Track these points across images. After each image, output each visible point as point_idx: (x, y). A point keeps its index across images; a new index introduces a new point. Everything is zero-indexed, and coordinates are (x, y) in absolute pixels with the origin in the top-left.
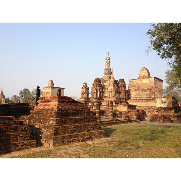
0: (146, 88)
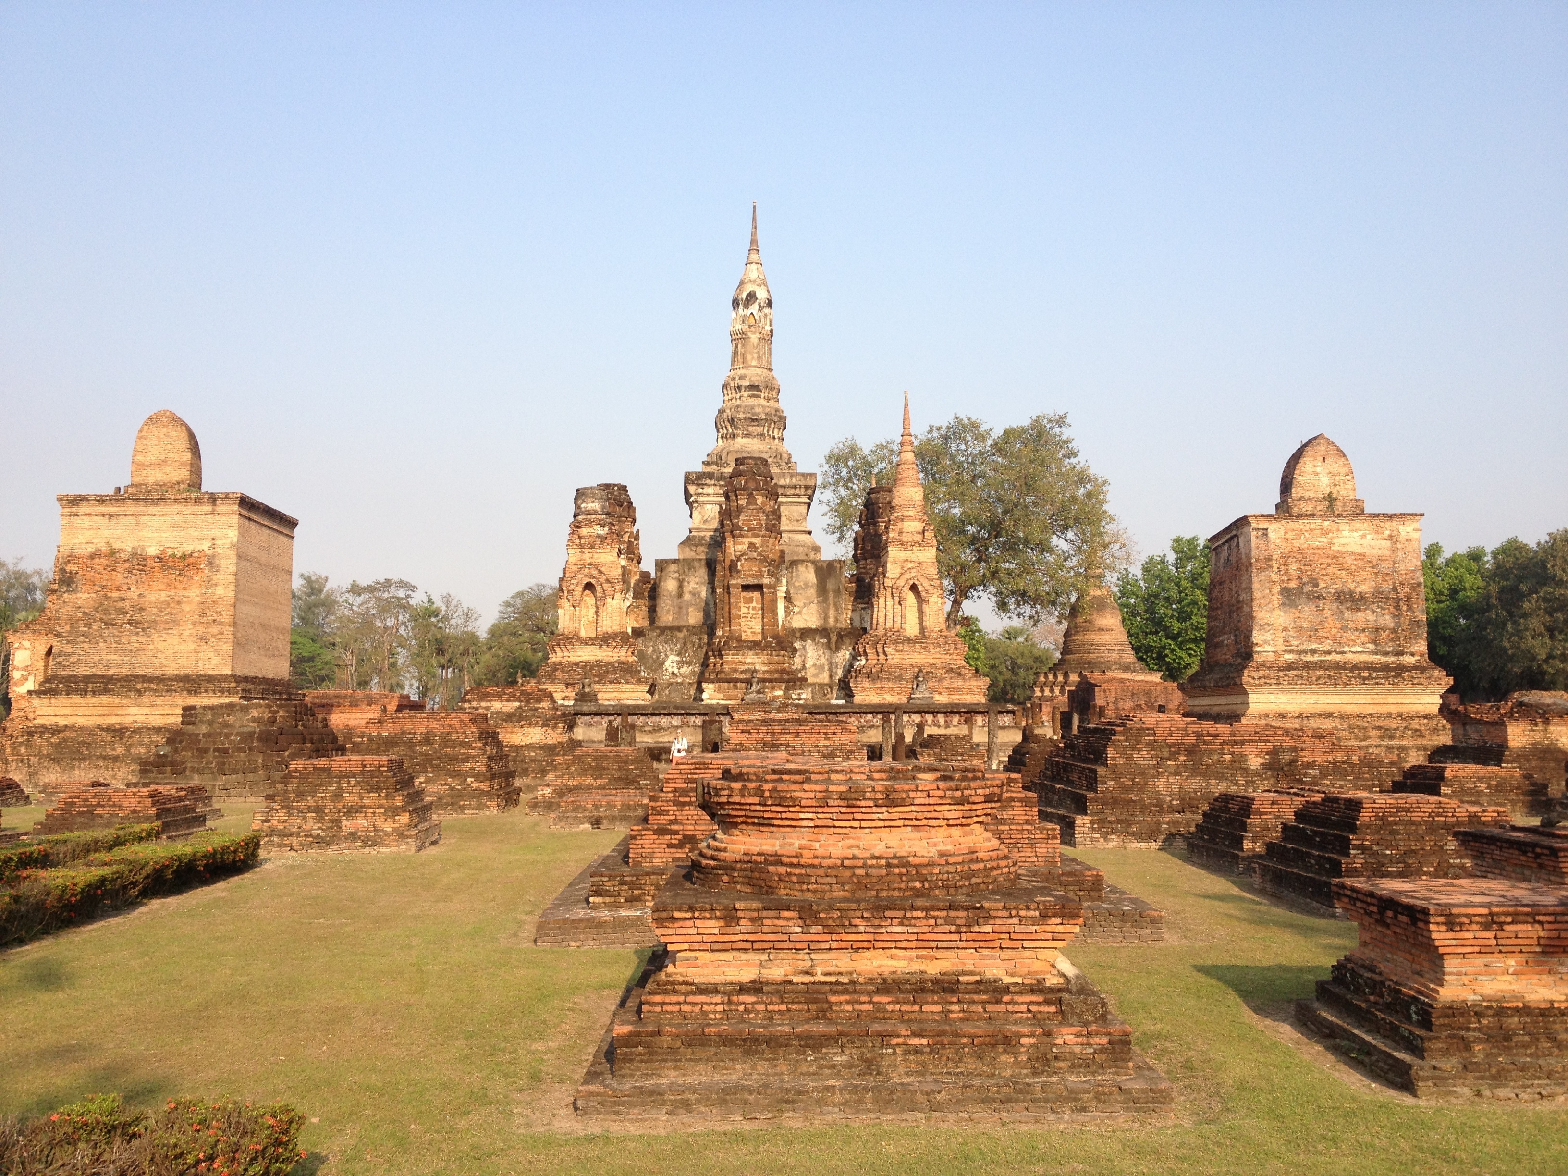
0: (1364, 588)
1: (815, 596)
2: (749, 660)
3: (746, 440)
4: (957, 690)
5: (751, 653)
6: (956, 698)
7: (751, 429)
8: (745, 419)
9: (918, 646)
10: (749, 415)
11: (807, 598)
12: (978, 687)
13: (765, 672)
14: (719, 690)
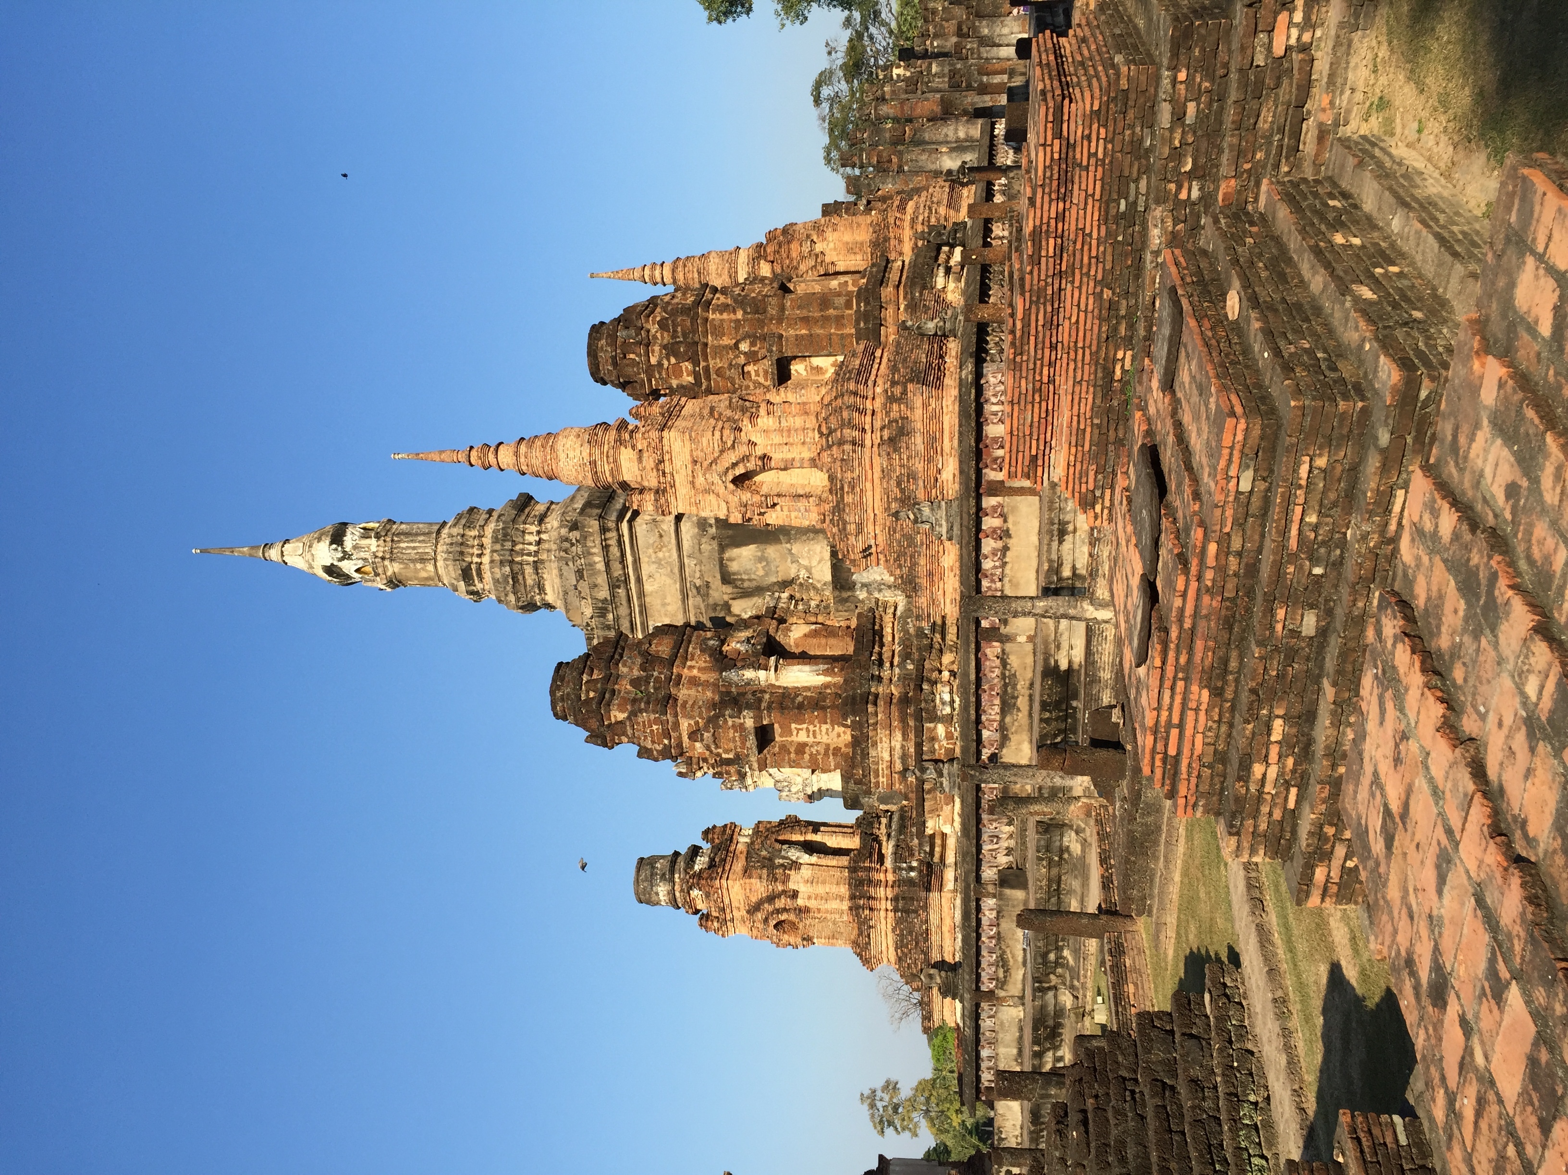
1: (778, 547)
2: (886, 756)
3: (548, 588)
4: (933, 441)
5: (872, 753)
6: (950, 443)
7: (530, 582)
8: (515, 593)
9: (848, 499)
10: (509, 588)
11: (783, 558)
12: (925, 405)
13: (905, 737)
14: (936, 811)
